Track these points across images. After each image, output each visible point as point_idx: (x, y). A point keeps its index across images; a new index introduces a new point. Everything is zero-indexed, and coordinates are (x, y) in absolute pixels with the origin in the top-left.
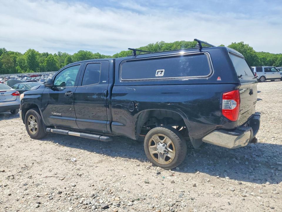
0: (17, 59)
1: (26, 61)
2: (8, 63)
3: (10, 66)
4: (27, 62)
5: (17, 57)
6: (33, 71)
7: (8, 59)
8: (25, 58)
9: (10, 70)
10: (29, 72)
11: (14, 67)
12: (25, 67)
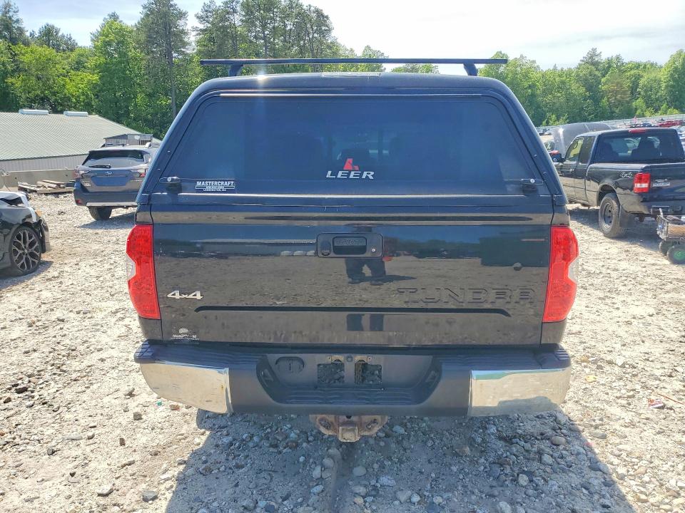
0: (642, 82)
1: (663, 85)
2: (616, 93)
3: (620, 101)
4: (667, 87)
5: (642, 77)
6: (677, 111)
7: (618, 83)
8: (663, 76)
9: (617, 111)
10: (665, 113)
11: (628, 102)
12: (657, 100)
